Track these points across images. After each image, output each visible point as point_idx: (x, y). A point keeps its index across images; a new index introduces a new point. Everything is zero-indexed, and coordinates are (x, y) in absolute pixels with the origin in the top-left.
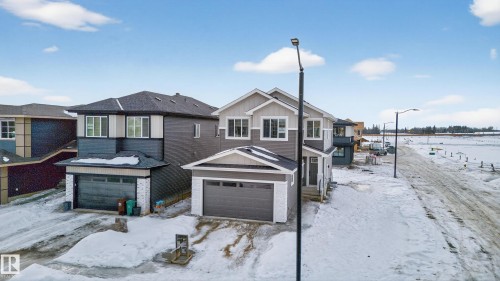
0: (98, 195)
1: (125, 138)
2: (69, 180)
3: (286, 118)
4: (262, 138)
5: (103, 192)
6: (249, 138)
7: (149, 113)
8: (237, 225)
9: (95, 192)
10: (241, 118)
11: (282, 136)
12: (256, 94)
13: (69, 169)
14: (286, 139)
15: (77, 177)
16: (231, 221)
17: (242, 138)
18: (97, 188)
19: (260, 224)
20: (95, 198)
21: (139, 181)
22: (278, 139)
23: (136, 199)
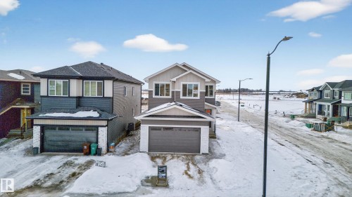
0: (63, 141)
1: (82, 97)
2: (37, 130)
3: (199, 84)
4: (181, 97)
5: (67, 138)
6: (170, 97)
7: (103, 79)
8: (178, 157)
9: (60, 138)
10: (165, 83)
11: (196, 95)
12: (177, 67)
13: (36, 122)
14: (198, 98)
15: (43, 128)
16: (172, 155)
17: (165, 97)
18: (61, 136)
19: (193, 155)
20: (60, 143)
21: (100, 129)
22: (192, 98)
23: (97, 142)
